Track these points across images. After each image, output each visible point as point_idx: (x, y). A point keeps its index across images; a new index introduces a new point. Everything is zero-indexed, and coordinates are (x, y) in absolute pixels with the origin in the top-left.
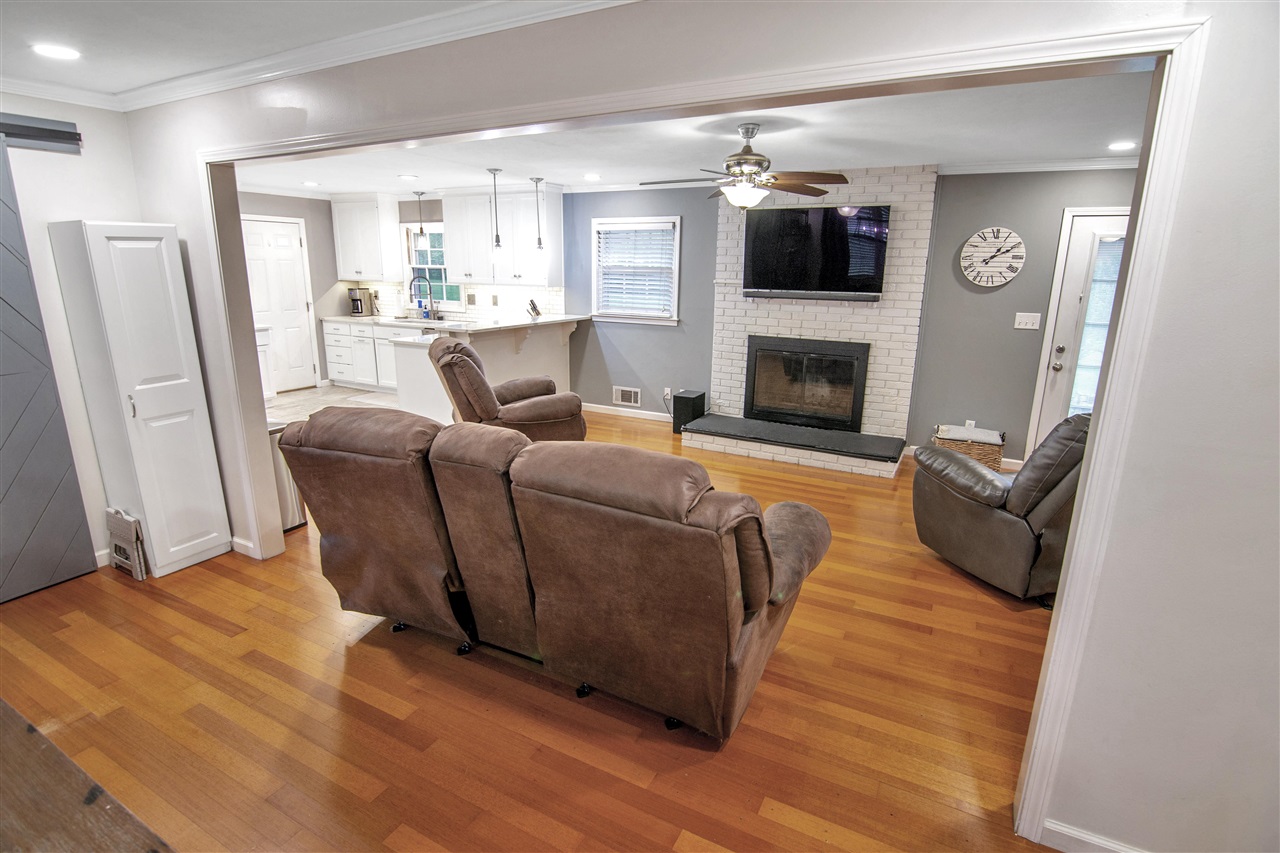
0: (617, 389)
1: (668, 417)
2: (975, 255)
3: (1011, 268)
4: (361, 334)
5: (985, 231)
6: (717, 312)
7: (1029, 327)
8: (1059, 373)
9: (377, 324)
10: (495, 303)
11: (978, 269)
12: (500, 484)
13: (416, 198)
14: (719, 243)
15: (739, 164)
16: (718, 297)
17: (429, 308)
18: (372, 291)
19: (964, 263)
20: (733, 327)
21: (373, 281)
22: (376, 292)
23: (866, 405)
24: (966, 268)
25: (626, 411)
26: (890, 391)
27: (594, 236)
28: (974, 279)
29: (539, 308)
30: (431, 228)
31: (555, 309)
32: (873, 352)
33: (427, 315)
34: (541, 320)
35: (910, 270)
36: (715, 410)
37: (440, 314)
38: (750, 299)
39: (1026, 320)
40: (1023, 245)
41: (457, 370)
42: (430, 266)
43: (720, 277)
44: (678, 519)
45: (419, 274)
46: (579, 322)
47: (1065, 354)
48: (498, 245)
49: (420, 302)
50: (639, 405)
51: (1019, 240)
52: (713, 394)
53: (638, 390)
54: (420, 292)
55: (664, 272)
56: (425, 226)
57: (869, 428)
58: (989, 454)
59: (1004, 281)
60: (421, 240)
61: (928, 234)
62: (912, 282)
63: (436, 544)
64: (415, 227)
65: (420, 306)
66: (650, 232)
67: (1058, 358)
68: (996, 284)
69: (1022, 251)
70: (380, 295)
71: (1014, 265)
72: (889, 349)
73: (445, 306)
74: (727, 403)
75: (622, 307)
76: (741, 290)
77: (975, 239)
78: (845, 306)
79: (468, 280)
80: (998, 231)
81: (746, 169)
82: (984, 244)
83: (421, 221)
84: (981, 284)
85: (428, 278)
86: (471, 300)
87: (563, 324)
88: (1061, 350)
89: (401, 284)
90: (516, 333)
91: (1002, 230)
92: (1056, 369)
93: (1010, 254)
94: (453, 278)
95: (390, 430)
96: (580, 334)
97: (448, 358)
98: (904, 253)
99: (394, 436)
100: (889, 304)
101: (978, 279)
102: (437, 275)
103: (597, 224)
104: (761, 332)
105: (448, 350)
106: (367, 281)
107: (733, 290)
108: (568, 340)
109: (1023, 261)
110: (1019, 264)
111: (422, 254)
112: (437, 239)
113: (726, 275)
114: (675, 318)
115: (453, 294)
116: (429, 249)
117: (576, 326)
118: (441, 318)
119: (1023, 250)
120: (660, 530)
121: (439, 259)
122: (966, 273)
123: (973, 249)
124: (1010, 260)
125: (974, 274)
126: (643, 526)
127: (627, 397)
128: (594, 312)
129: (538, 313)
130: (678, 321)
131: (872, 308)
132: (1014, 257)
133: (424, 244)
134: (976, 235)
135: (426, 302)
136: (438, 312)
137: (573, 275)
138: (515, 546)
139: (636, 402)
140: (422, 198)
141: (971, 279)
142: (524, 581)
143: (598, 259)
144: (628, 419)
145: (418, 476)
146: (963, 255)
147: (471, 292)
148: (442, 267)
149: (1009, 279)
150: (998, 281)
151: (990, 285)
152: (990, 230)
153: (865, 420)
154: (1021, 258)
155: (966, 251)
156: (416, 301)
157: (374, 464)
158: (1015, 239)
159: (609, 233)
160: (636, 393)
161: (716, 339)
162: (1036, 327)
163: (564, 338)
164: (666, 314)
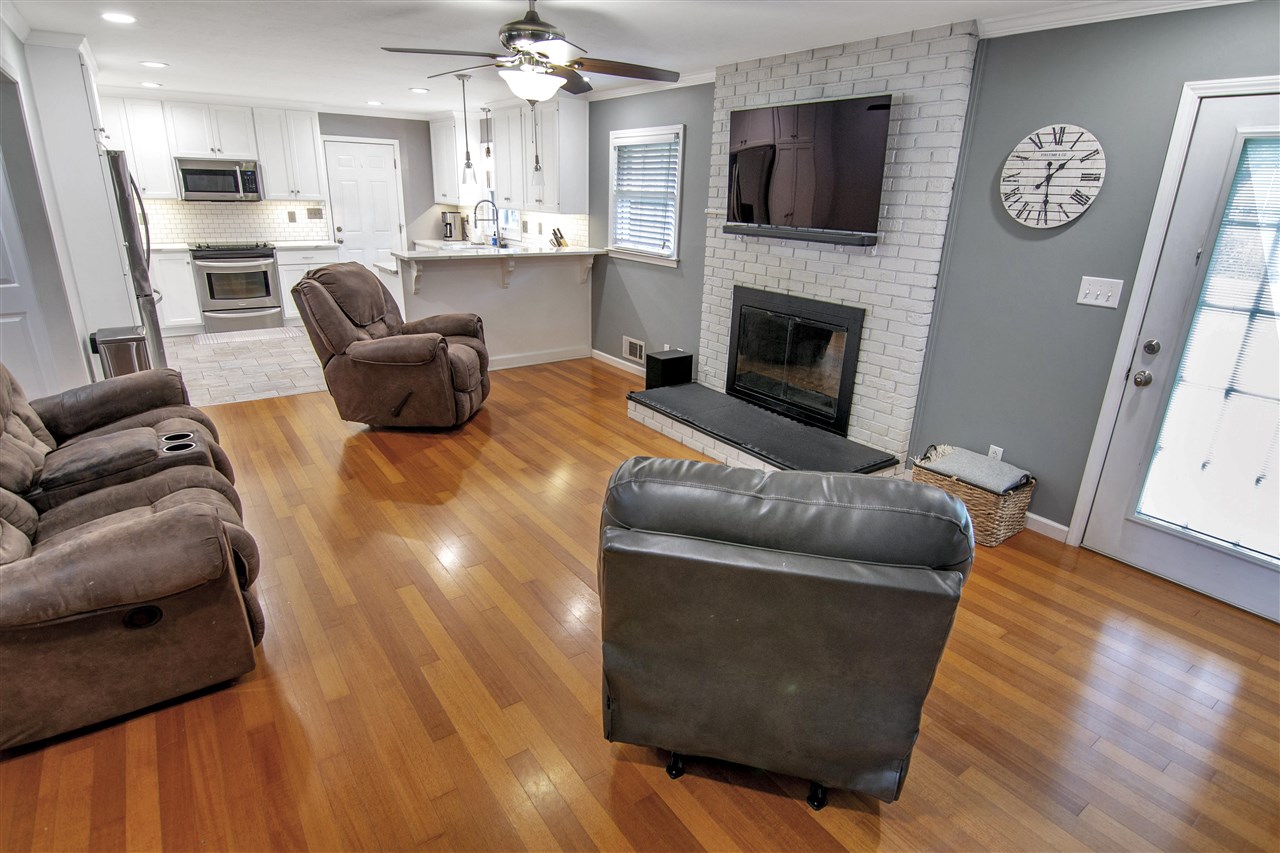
0: (626, 340)
2: (1024, 173)
3: (1078, 197)
5: (1041, 131)
6: (708, 252)
7: (1101, 302)
8: (1146, 391)
11: (1026, 198)
16: (709, 232)
17: (495, 234)
18: (463, 215)
19: (1005, 188)
20: (721, 272)
23: (856, 398)
24: (1008, 196)
25: (632, 367)
26: (887, 383)
28: (1018, 216)
29: (561, 239)
32: (868, 322)
35: (922, 198)
36: (701, 379)
39: (1097, 291)
40: (1102, 155)
43: (712, 206)
46: (598, 257)
47: (1158, 358)
51: (1097, 146)
52: (702, 359)
53: (642, 343)
55: (667, 198)
57: (858, 433)
58: (981, 504)
59: (1065, 219)
61: (956, 140)
62: (924, 218)
66: (658, 145)
67: (1145, 363)
68: (1051, 224)
69: (1099, 165)
71: (1084, 191)
72: (889, 321)
73: (508, 233)
74: (711, 371)
77: (1025, 146)
78: (838, 252)
80: (1063, 130)
82: (1038, 155)
84: (1031, 224)
86: (525, 226)
87: (582, 258)
88: (1151, 349)
91: (1070, 128)
92: (1143, 382)
93: (1078, 172)
98: (918, 171)
100: (892, 251)
101: (1024, 215)
103: (614, 137)
104: (748, 282)
106: (460, 204)
107: (721, 223)
108: (588, 276)
109: (1100, 183)
110: (1091, 190)
113: (716, 203)
114: (675, 258)
117: (592, 261)
118: (504, 246)
119: (1102, 164)
122: (1006, 204)
123: (1020, 164)
124: (1078, 182)
125: (1019, 206)
127: (633, 350)
128: (610, 247)
129: (560, 245)
130: (678, 262)
131: (870, 255)
132: (1085, 177)
134: (1026, 140)
136: (504, 239)
139: (640, 357)
141: (1013, 214)
146: (1005, 173)
147: (525, 218)
149: (1073, 217)
150: (1055, 219)
151: (1042, 225)
152: (1049, 129)
153: (853, 420)
154: (1097, 179)
155: (1011, 166)
158: (1090, 142)
160: (641, 346)
161: (706, 288)
162: (1114, 303)
163: (582, 273)
164: (666, 252)
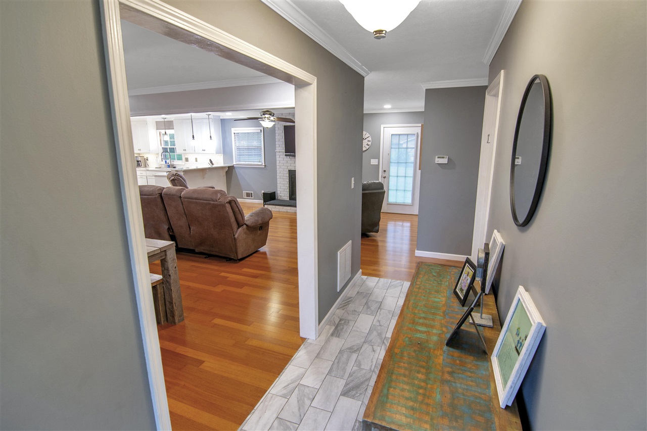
0: (244, 192)
1: (262, 201)
3: (368, 145)
4: (141, 175)
6: (278, 162)
7: (375, 164)
8: (385, 179)
9: (148, 170)
10: (196, 161)
12: (179, 199)
13: (163, 120)
14: (276, 137)
15: (264, 114)
16: (277, 156)
17: (170, 163)
18: (145, 157)
20: (283, 167)
21: (145, 153)
22: (147, 158)
25: (249, 201)
27: (233, 135)
29: (213, 162)
30: (169, 132)
31: (219, 162)
33: (169, 166)
34: (214, 166)
36: (279, 198)
37: (174, 166)
38: (288, 157)
39: (374, 162)
40: (370, 137)
41: (176, 181)
42: (170, 147)
43: (278, 149)
44: (217, 201)
45: (165, 150)
46: (229, 167)
47: (386, 173)
48: (193, 139)
49: (166, 161)
50: (253, 198)
51: (369, 135)
52: (278, 192)
54: (165, 157)
55: (259, 148)
56: (167, 131)
60: (166, 136)
63: (165, 219)
64: (163, 131)
65: (166, 163)
66: (253, 133)
67: (384, 174)
69: (370, 139)
70: (149, 159)
73: (175, 162)
74: (283, 195)
75: (244, 161)
76: (284, 154)
79: (185, 152)
81: (267, 116)
83: (165, 129)
85: (168, 151)
86: (187, 160)
87: (222, 168)
88: (385, 171)
89: (158, 154)
90: (203, 171)
91: (364, 132)
92: (385, 178)
93: (366, 140)
94: (179, 151)
95: (151, 189)
96: (230, 172)
97: (173, 178)
99: (153, 190)
102: (172, 150)
103: (234, 130)
104: (292, 169)
105: (173, 175)
106: (143, 153)
107: (282, 154)
108: (225, 174)
110: (370, 143)
111: (166, 142)
112: (172, 136)
113: (279, 148)
114: (264, 164)
115: (180, 158)
116: (169, 140)
117: (228, 169)
120: (213, 204)
121: (173, 143)
126: (210, 204)
127: (248, 195)
128: (234, 163)
129: (213, 164)
130: (265, 166)
132: (368, 141)
133: (167, 138)
135: (168, 161)
137: (225, 150)
138: (184, 216)
139: (252, 197)
140: (165, 120)
142: (188, 226)
143: (234, 144)
144: (249, 203)
145: (159, 200)
147: (187, 157)
148: (174, 147)
149: (367, 148)
150: (364, 149)
154: (370, 141)
156: (164, 161)
157: (148, 198)
159: (238, 133)
160: (252, 193)
161: (278, 172)
162: (377, 164)
163: (223, 173)
164: (261, 163)
